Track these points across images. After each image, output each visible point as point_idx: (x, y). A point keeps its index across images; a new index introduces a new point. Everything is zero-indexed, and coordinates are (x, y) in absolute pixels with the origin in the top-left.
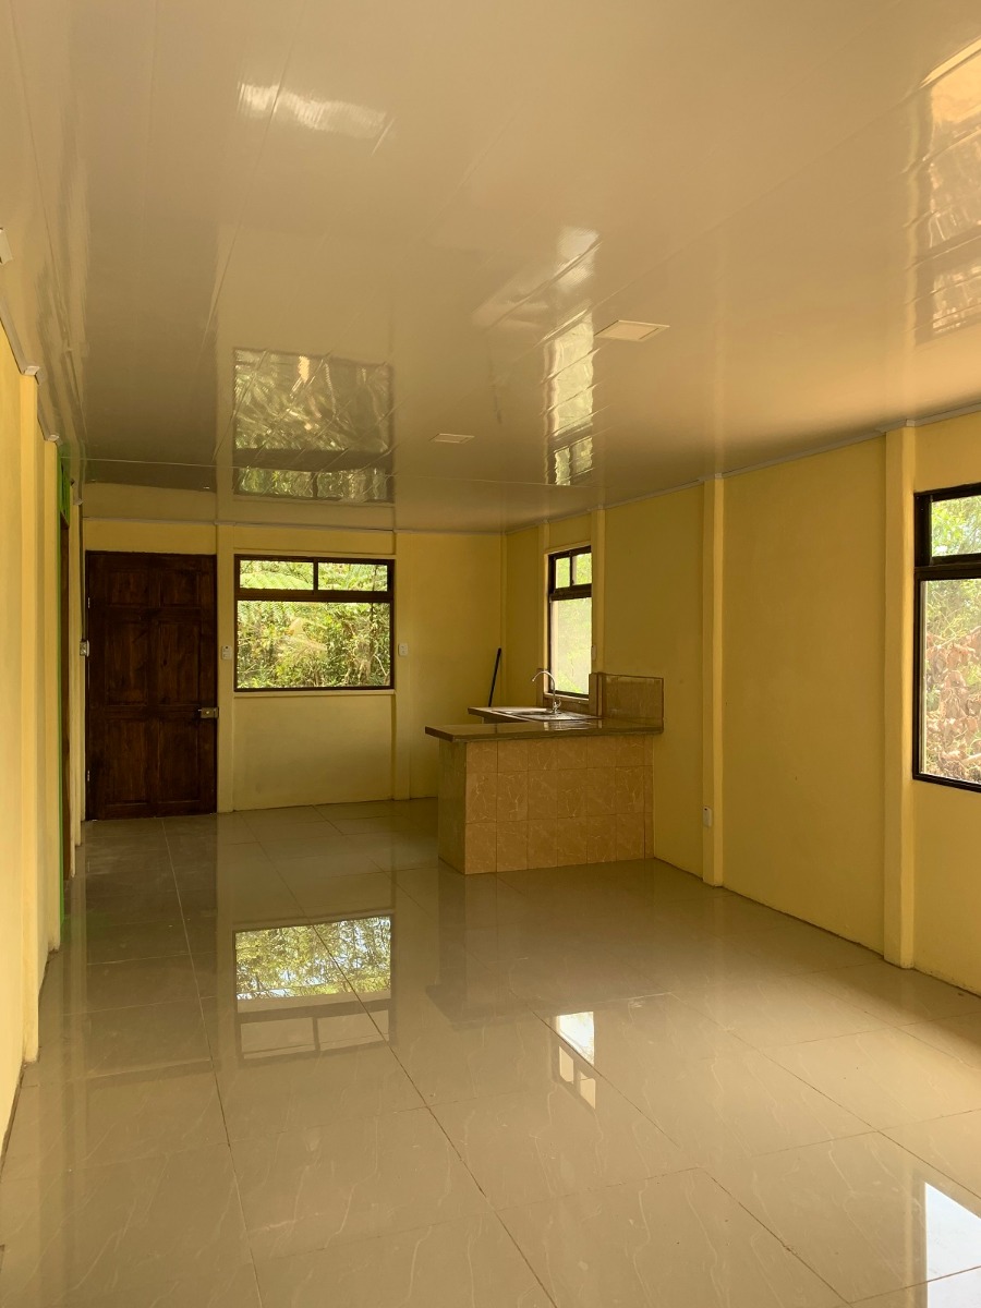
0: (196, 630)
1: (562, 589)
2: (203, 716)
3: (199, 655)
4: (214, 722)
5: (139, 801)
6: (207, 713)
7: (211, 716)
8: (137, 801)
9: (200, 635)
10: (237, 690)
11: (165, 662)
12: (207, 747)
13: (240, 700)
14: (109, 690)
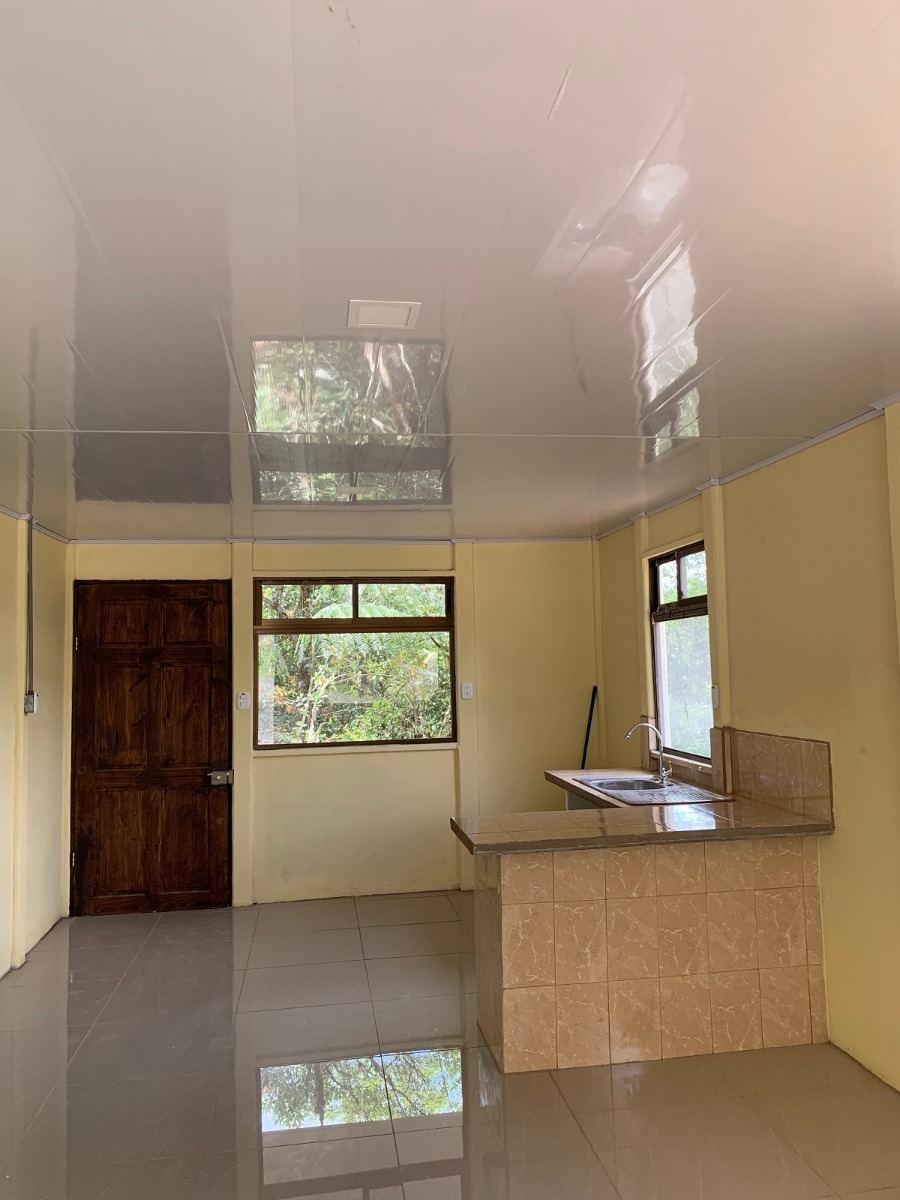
0: (206, 672)
1: (668, 605)
2: (214, 783)
3: (210, 703)
4: (228, 788)
5: (137, 892)
6: (218, 778)
7: (225, 782)
8: (132, 892)
9: (211, 678)
10: (257, 747)
11: (168, 715)
12: (219, 821)
13: (261, 760)
14: (101, 750)
